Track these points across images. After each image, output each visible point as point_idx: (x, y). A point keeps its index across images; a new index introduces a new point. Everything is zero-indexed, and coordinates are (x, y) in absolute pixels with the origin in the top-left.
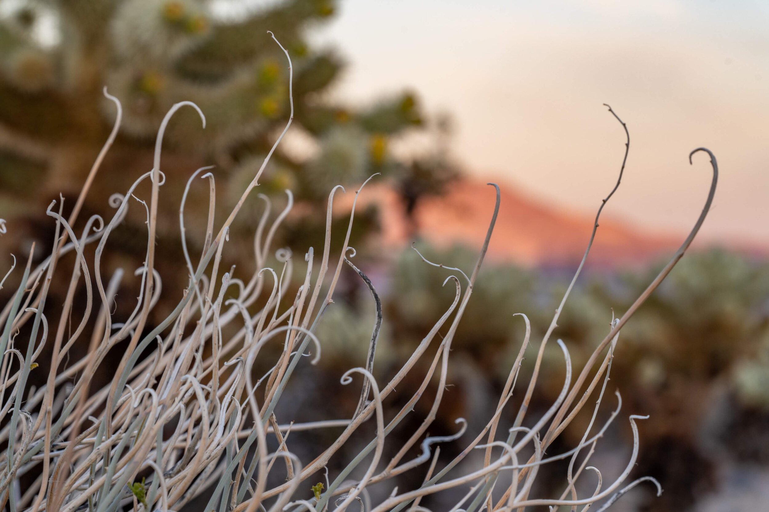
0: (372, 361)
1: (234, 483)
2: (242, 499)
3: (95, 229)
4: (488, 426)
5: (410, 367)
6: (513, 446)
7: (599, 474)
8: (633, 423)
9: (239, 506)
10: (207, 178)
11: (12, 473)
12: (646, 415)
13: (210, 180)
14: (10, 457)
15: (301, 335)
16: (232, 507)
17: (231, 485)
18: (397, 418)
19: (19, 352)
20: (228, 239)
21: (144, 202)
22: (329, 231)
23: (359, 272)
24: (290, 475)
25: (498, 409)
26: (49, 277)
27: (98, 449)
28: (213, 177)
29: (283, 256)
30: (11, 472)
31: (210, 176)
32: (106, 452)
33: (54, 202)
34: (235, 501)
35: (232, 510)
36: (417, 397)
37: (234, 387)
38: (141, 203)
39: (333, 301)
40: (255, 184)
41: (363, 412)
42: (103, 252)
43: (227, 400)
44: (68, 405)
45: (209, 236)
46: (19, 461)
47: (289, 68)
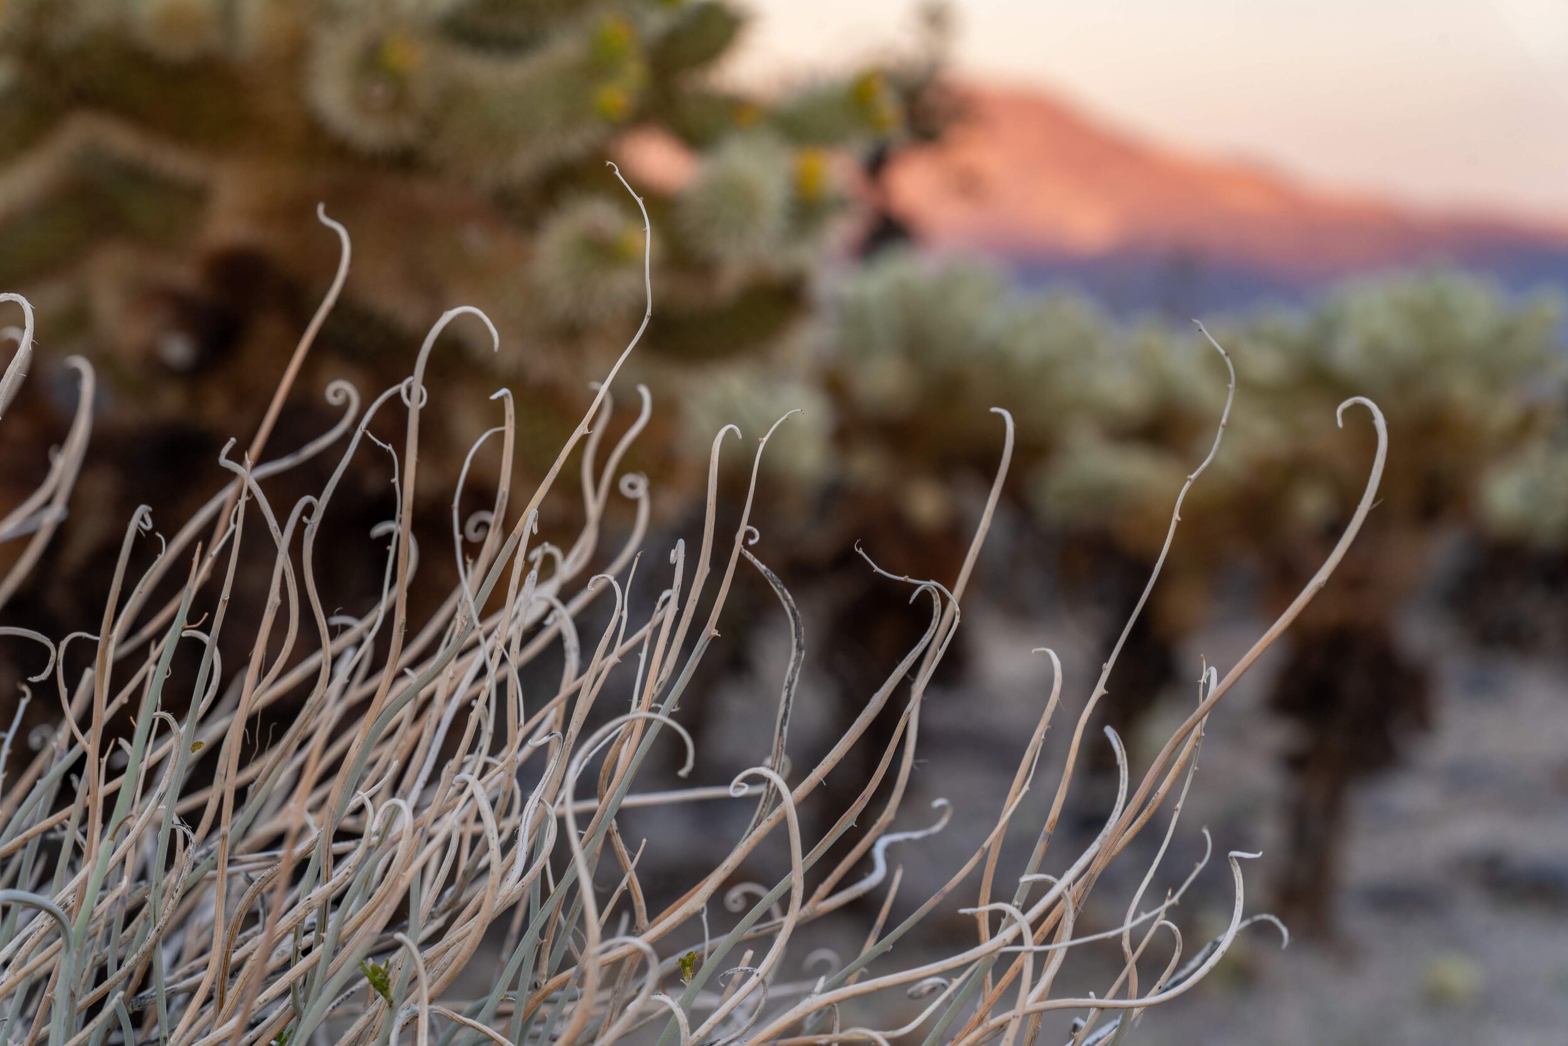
0: (785, 725)
1: (542, 943)
2: (556, 969)
3: (305, 519)
4: (986, 845)
5: (852, 742)
6: (1024, 910)
7: (1177, 934)
8: (1234, 865)
9: (551, 980)
10: (501, 399)
11: (159, 930)
12: (1257, 852)
13: (506, 400)
14: (155, 902)
15: (662, 685)
16: (539, 983)
17: (538, 947)
18: (826, 840)
19: (171, 716)
20: (535, 531)
21: (390, 448)
22: (712, 506)
23: (764, 570)
24: (641, 923)
25: (1004, 815)
26: (225, 597)
27: (309, 899)
28: (510, 396)
29: (632, 486)
30: (156, 928)
31: (506, 395)
32: (322, 905)
33: (233, 442)
34: (545, 972)
35: (540, 988)
36: (862, 804)
37: (545, 782)
38: (385, 449)
39: (718, 633)
40: (584, 430)
41: (769, 818)
42: (317, 533)
43: (531, 805)
44: (256, 794)
45: (503, 496)
46: (171, 910)
47: (644, 230)
